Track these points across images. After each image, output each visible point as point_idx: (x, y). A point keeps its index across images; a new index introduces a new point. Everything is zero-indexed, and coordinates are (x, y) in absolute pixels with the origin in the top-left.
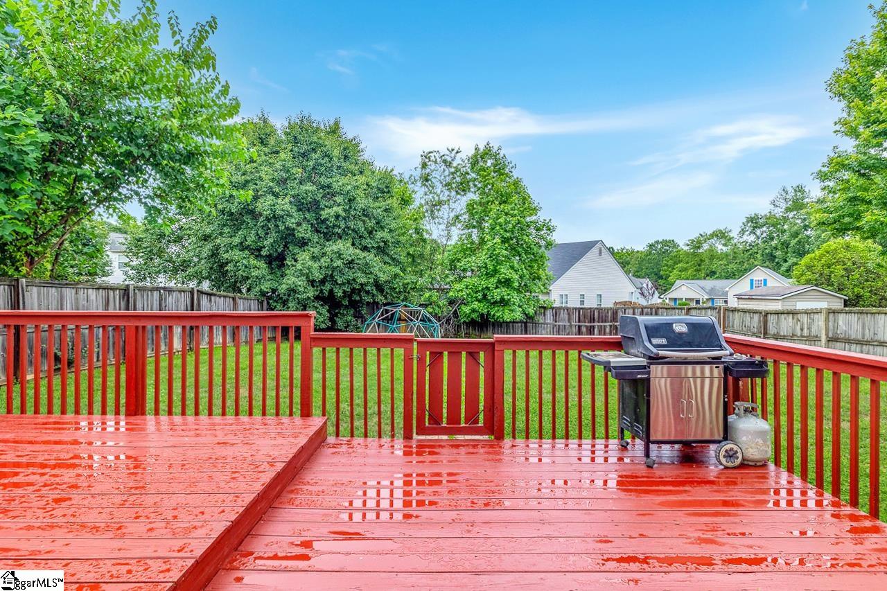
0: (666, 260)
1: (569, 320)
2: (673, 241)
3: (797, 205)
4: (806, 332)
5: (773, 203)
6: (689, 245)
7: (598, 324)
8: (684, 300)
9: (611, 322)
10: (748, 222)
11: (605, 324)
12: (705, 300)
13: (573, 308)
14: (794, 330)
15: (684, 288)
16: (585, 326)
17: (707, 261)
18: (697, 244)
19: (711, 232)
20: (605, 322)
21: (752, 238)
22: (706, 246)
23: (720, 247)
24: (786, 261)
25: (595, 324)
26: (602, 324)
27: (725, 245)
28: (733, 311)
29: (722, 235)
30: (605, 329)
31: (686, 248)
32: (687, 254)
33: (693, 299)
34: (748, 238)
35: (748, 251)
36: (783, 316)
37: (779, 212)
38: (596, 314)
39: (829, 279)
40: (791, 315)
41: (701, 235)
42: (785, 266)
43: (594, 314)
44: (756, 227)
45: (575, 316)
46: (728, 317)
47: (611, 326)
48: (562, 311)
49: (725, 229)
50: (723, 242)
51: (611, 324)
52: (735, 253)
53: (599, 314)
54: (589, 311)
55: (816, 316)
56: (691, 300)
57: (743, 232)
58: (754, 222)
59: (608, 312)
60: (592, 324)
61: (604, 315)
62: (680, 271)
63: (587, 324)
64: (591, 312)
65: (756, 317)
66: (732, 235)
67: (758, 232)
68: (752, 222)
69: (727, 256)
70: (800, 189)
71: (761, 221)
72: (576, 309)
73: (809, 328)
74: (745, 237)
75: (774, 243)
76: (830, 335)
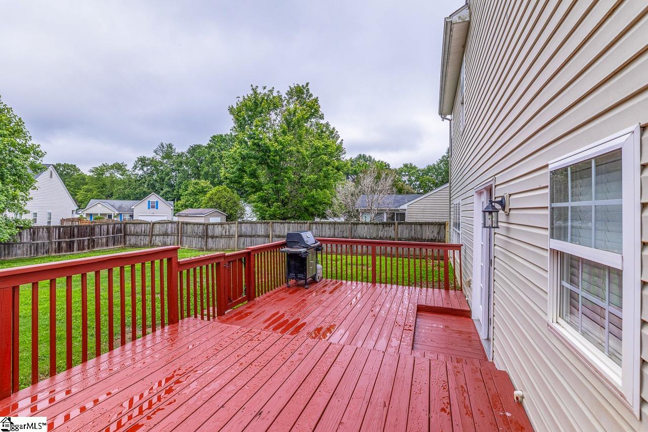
0: (68, 181)
1: (49, 237)
2: (75, 166)
3: (168, 156)
4: (227, 234)
5: (155, 152)
6: (93, 172)
7: (78, 239)
8: (99, 215)
9: (89, 236)
10: (139, 161)
11: (84, 238)
12: (116, 215)
13: (54, 227)
14: (222, 233)
15: (99, 206)
16: (65, 241)
17: (108, 186)
18: (100, 172)
19: (112, 164)
20: (84, 237)
21: (141, 172)
22: (108, 174)
23: (118, 176)
24: (162, 190)
25: (75, 239)
26: (81, 239)
27: (122, 175)
28: (186, 224)
29: (119, 167)
30: (83, 243)
31: (89, 174)
32: (91, 178)
33: (106, 214)
34: (138, 172)
35: (139, 180)
36: (216, 226)
37: (159, 158)
38: (76, 231)
39: (220, 206)
40: (220, 225)
41: (104, 165)
42: (162, 192)
43: (74, 231)
44: (144, 165)
45: (55, 234)
46: (184, 228)
47: (89, 239)
48: (41, 230)
49: (122, 164)
50: (120, 172)
51: (89, 238)
52: (130, 181)
53: (78, 231)
54: (69, 228)
55: (232, 225)
56: (105, 215)
57: (135, 167)
58: (143, 161)
59: (87, 229)
60: (72, 239)
61: (83, 231)
62: (86, 191)
63: (67, 240)
64: (71, 229)
65: (201, 227)
66: (127, 168)
67: (145, 169)
68: (141, 162)
69: (124, 183)
70: (170, 146)
71: (147, 162)
72: (56, 227)
73: (229, 231)
74: (137, 171)
75: (155, 177)
76: (239, 234)
